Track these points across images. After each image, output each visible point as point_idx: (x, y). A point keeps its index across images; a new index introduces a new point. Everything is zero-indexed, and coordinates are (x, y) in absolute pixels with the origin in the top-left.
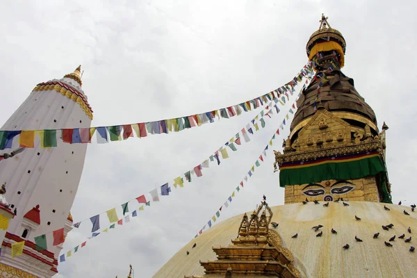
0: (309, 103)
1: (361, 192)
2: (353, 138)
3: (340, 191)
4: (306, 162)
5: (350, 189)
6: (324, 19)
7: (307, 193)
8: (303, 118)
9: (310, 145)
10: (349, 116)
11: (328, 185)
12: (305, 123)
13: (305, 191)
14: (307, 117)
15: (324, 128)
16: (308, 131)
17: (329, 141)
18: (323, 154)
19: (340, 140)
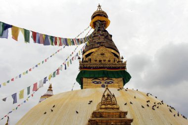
0: (95, 42)
1: (117, 84)
2: (114, 61)
3: (108, 83)
4: (94, 68)
5: (113, 82)
6: (99, 6)
7: (93, 82)
8: (92, 48)
9: (96, 61)
10: (113, 51)
11: (103, 80)
12: (93, 50)
13: (93, 81)
14: (94, 48)
15: (102, 54)
16: (95, 55)
17: (105, 60)
18: (102, 66)
19: (109, 61)
